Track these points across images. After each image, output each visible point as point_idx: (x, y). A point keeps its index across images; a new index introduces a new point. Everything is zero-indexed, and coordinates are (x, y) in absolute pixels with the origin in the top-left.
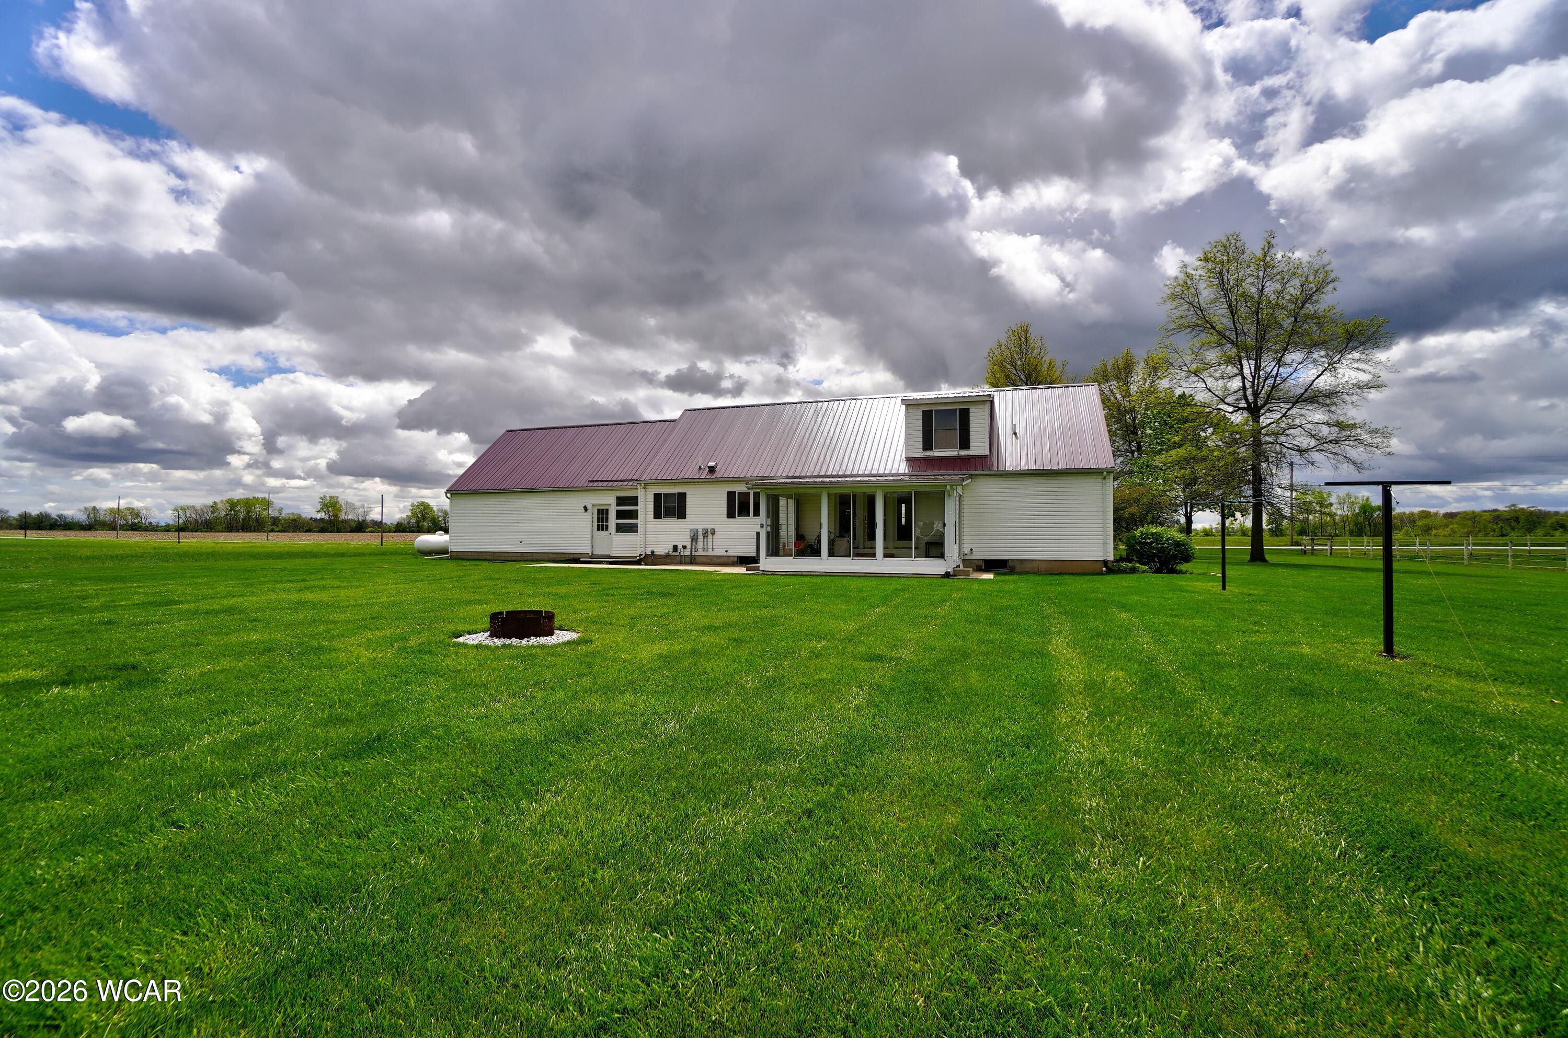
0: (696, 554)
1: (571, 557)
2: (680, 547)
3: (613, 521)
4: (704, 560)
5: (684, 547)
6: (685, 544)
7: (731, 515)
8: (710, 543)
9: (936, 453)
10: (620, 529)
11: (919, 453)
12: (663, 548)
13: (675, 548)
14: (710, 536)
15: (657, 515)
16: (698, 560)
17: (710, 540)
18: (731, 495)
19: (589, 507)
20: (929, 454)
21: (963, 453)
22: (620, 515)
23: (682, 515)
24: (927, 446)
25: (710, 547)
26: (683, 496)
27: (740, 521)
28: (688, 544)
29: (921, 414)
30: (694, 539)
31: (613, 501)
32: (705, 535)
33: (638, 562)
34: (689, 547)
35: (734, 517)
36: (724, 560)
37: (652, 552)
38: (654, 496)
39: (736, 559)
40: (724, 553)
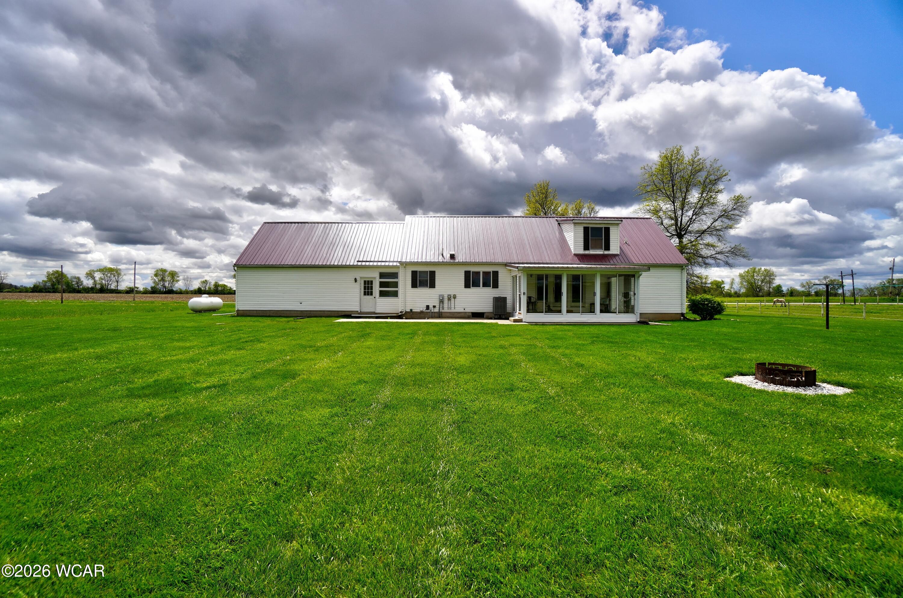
0: (443, 311)
1: (343, 314)
2: (431, 307)
3: (376, 289)
4: (448, 315)
5: (434, 307)
6: (434, 305)
7: (467, 286)
8: (453, 304)
9: (592, 252)
10: (383, 294)
11: (581, 251)
12: (419, 307)
13: (428, 307)
14: (453, 300)
15: (414, 285)
16: (443, 315)
17: (453, 302)
18: (467, 273)
19: (358, 279)
20: (587, 252)
21: (606, 252)
22: (382, 285)
23: (432, 285)
24: (586, 248)
25: (453, 306)
26: (433, 274)
27: (473, 290)
28: (437, 305)
29: (583, 229)
30: (442, 301)
31: (377, 276)
32: (449, 299)
33: (400, 317)
34: (437, 306)
35: (470, 287)
36: (463, 314)
37: (411, 310)
38: (411, 273)
39: (470, 314)
40: (462, 310)
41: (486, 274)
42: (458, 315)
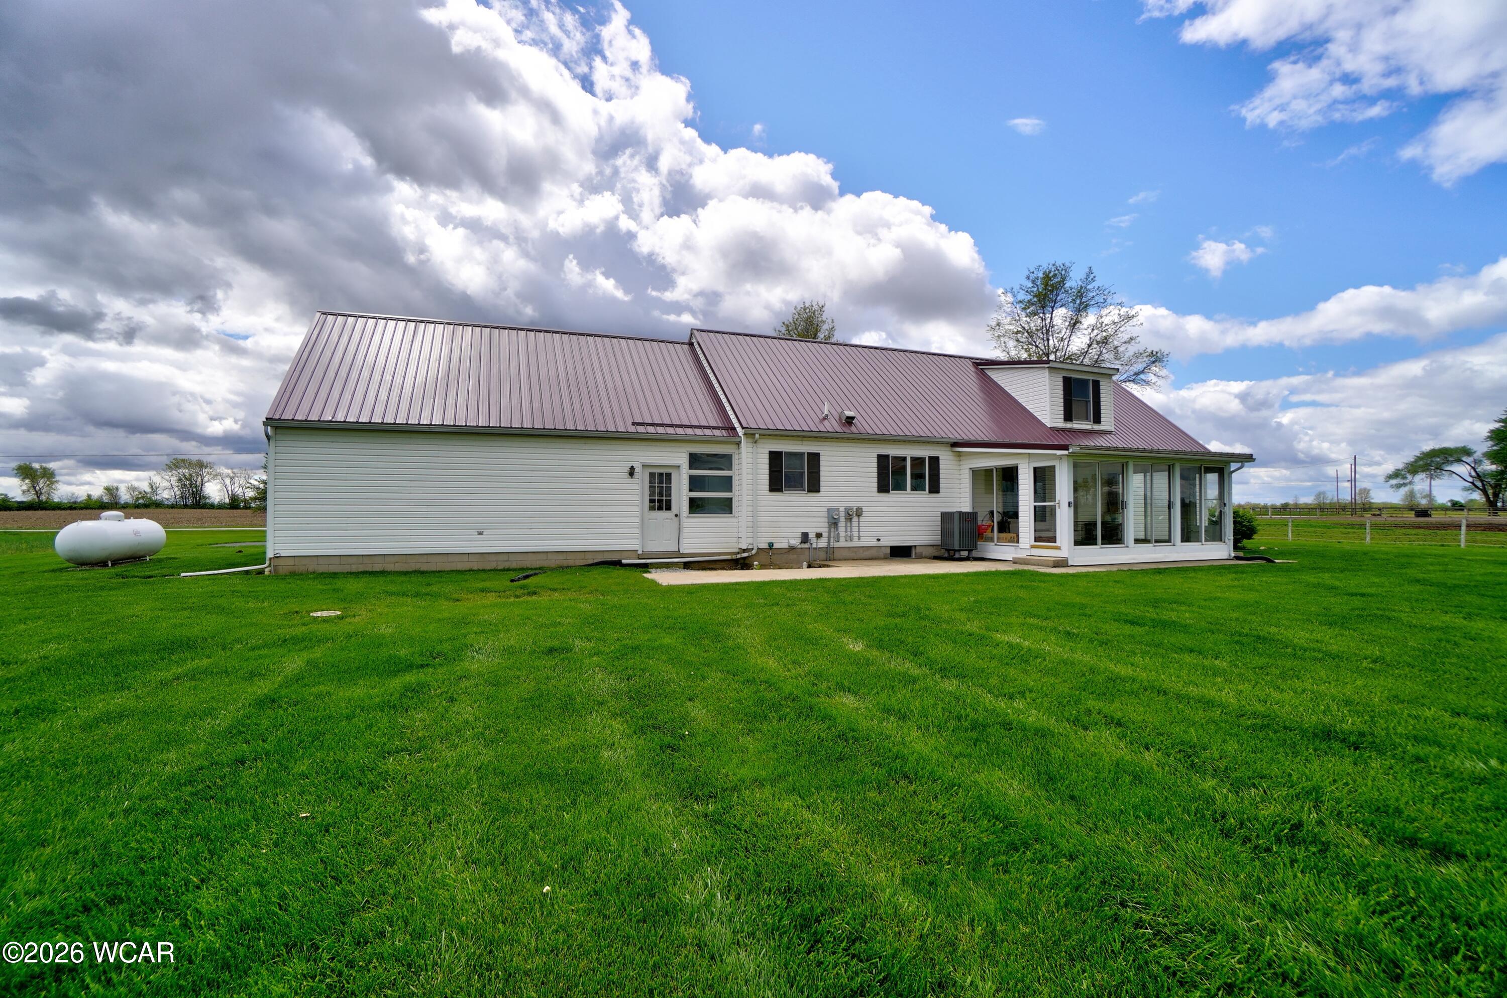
0: (837, 545)
1: (599, 558)
2: (812, 536)
3: (681, 494)
4: (846, 554)
5: (819, 536)
6: (819, 530)
7: (883, 488)
8: (855, 529)
9: (1076, 425)
10: (696, 506)
11: (1061, 424)
12: (786, 538)
13: (805, 537)
14: (855, 519)
15: (776, 486)
16: (837, 554)
17: (855, 524)
18: (882, 461)
19: (638, 469)
20: (1069, 425)
21: (1096, 427)
22: (695, 483)
23: (814, 487)
24: (1068, 417)
25: (856, 534)
26: (814, 459)
27: (894, 497)
28: (824, 531)
29: (1061, 380)
30: (834, 524)
31: (683, 460)
32: (849, 518)
33: (741, 563)
34: (825, 535)
35: (887, 491)
36: (873, 553)
37: (771, 545)
38: (767, 456)
39: (888, 551)
40: (874, 543)
41: (918, 462)
42: (867, 554)
